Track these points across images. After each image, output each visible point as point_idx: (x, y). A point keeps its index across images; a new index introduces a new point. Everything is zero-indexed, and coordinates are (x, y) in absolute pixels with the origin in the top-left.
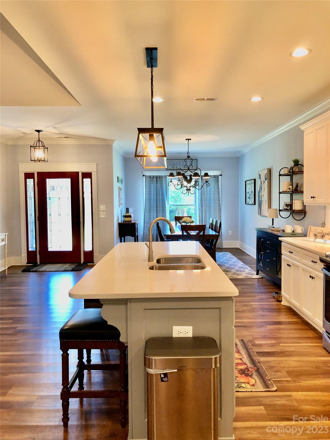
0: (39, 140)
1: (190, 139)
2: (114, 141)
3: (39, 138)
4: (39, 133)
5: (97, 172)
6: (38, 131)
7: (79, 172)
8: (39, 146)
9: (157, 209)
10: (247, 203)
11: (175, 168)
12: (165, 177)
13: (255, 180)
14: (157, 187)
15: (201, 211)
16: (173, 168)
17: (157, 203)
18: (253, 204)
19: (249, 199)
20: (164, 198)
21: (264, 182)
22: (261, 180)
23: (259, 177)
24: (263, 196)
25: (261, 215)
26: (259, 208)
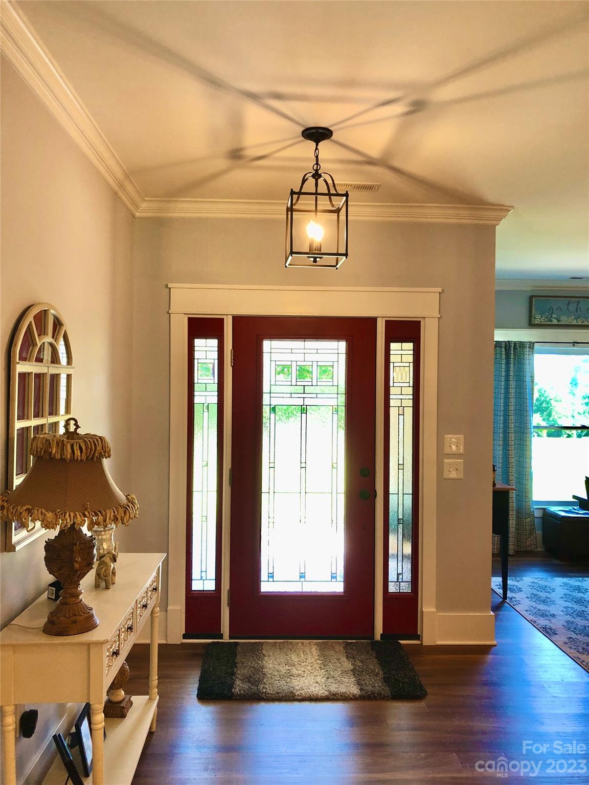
0: (317, 171)
3: (317, 164)
4: (317, 142)
5: (439, 318)
7: (375, 319)
9: (506, 439)
11: (555, 322)
12: (531, 346)
14: (508, 375)
16: (550, 321)
17: (506, 422)
20: (527, 406)
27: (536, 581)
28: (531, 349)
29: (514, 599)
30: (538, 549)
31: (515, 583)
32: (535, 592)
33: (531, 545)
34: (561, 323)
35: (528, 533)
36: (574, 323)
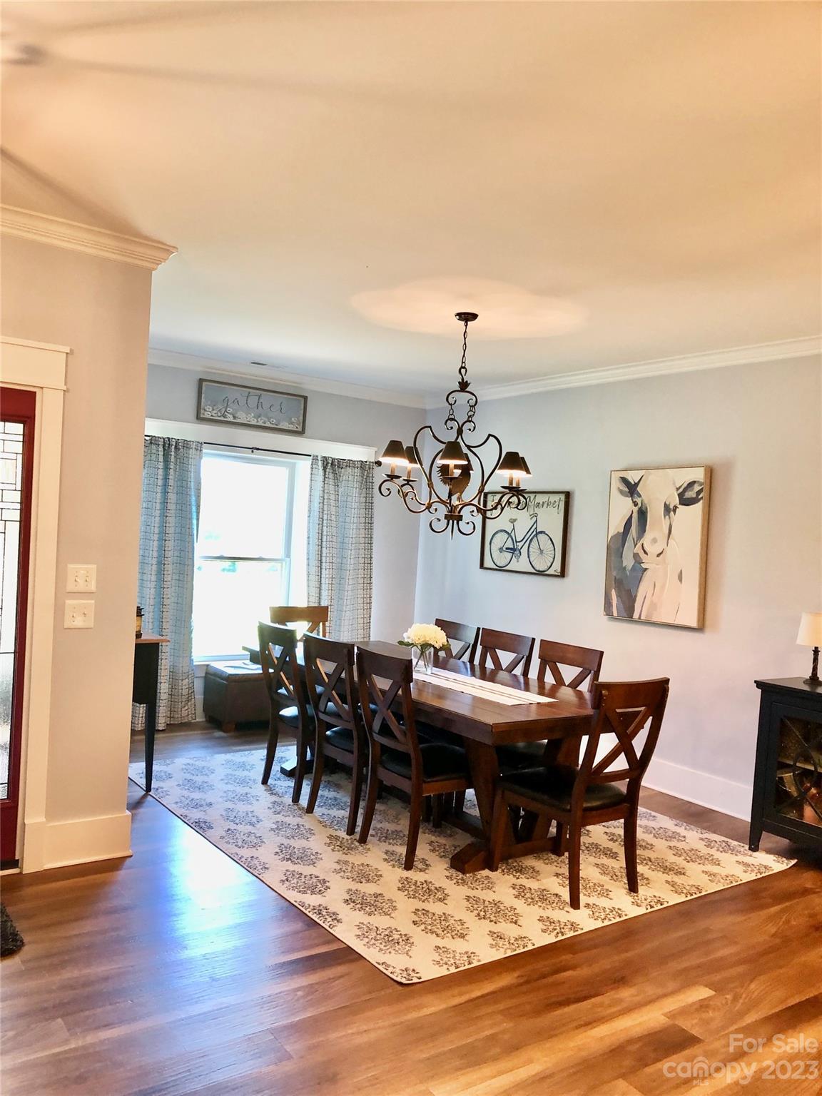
1: (475, 317)
9: (160, 573)
10: (488, 563)
11: (230, 418)
12: (200, 446)
13: (568, 495)
14: (165, 485)
15: (315, 584)
16: (224, 416)
17: (162, 549)
18: (541, 573)
19: (509, 555)
20: (190, 528)
21: (668, 510)
22: (639, 501)
23: (627, 490)
24: (658, 555)
25: (636, 616)
26: (613, 593)
27: (191, 762)
28: (198, 451)
29: (159, 790)
30: (197, 720)
31: (164, 768)
32: (189, 777)
33: (188, 715)
34: (238, 421)
35: (184, 699)
36: (254, 422)
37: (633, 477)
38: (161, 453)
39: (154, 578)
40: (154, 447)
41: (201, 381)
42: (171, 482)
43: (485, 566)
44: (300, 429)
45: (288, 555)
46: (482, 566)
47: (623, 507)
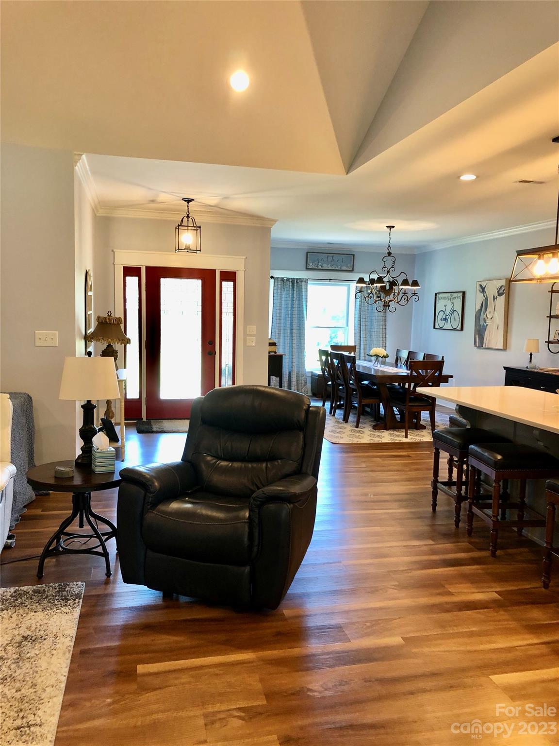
0: (188, 215)
1: (393, 227)
2: (276, 221)
3: (188, 212)
4: (188, 203)
5: (245, 271)
6: (189, 201)
7: (215, 270)
8: (188, 226)
9: (291, 333)
10: (437, 326)
11: (320, 267)
12: (306, 281)
13: (464, 293)
14: (293, 297)
15: (357, 338)
16: (317, 267)
17: (291, 324)
18: (455, 329)
19: (444, 322)
20: (303, 315)
21: (495, 298)
22: (485, 294)
23: (481, 290)
24: (491, 319)
25: (484, 346)
26: (477, 335)
34: (323, 268)
35: (303, 385)
36: (330, 268)
37: (484, 284)
38: (291, 284)
39: (289, 335)
40: (288, 282)
41: (307, 253)
42: (295, 296)
43: (436, 327)
44: (351, 269)
45: (348, 326)
46: (434, 327)
47: (480, 297)
